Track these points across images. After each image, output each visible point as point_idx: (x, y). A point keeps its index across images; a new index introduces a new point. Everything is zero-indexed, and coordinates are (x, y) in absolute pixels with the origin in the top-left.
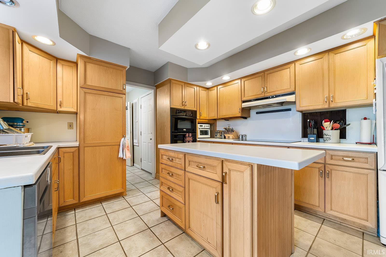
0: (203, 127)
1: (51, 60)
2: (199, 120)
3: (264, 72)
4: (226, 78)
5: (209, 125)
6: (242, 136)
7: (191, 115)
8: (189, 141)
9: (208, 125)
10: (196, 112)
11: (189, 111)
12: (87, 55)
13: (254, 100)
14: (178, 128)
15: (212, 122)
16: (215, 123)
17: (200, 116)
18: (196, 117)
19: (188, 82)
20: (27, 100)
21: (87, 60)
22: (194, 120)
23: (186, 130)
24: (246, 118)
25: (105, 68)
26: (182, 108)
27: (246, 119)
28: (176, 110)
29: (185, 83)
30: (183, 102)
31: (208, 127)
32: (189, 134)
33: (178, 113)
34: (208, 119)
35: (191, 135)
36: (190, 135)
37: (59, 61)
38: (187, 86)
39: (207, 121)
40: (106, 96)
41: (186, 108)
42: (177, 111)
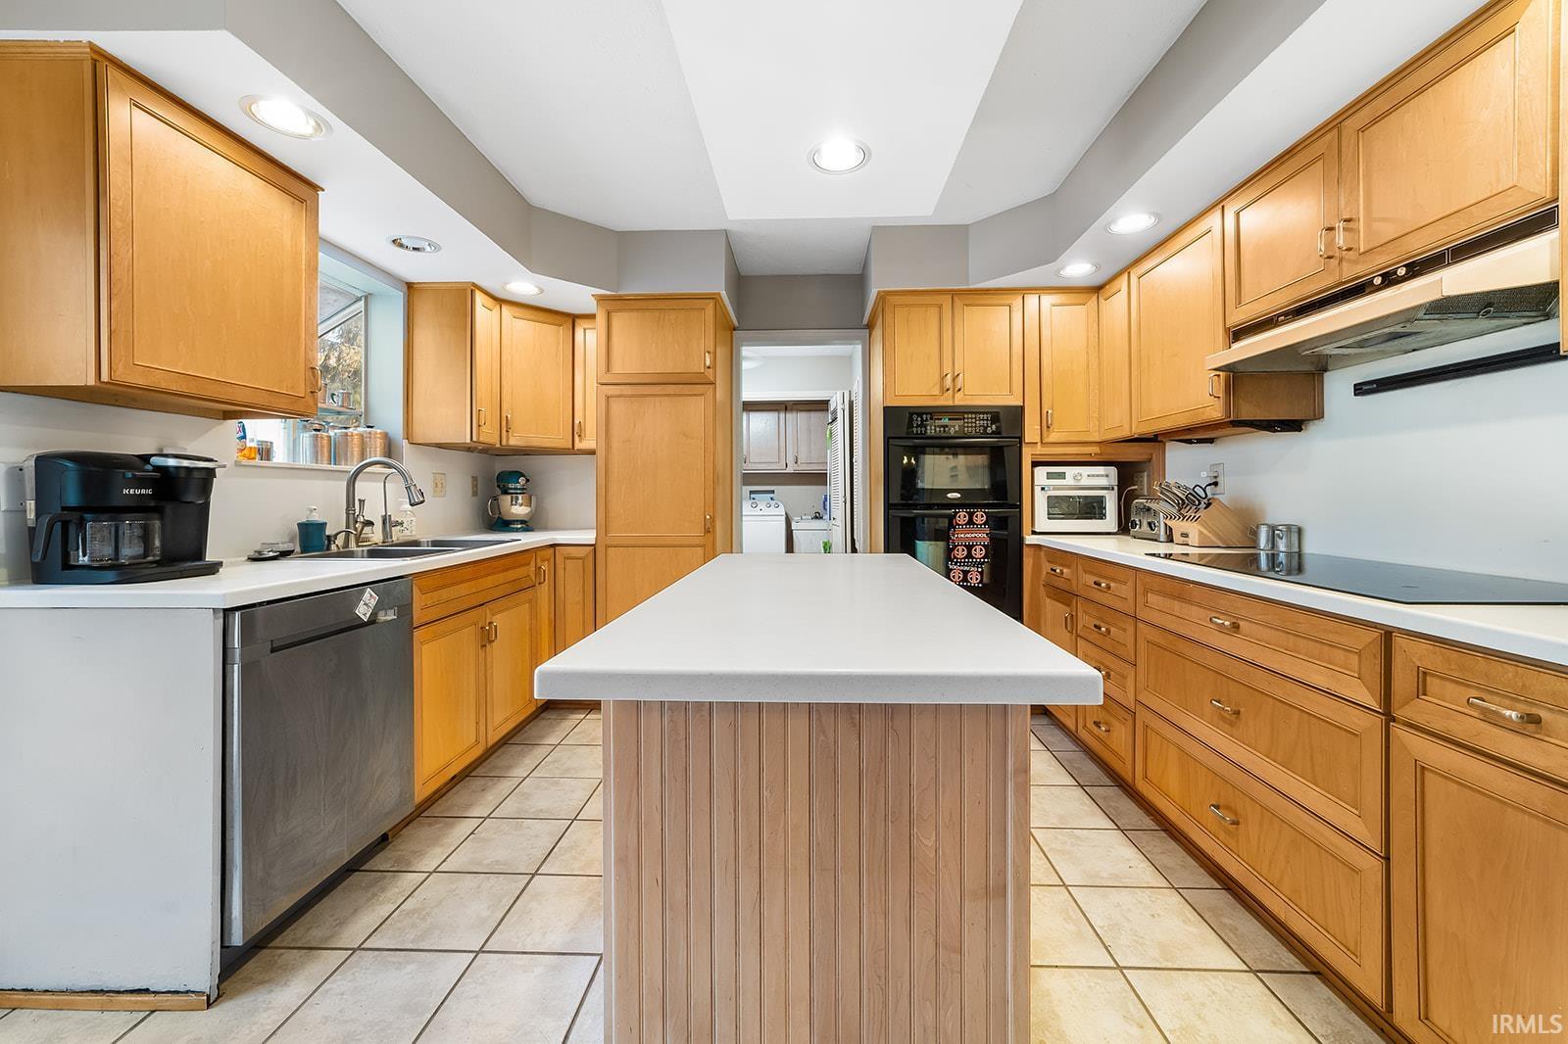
0: (1069, 481)
1: (560, 326)
2: (1039, 449)
3: (1334, 124)
4: (1132, 222)
5: (1113, 471)
6: (1273, 529)
7: (989, 430)
8: (973, 546)
9: (1101, 470)
10: (1017, 413)
11: (980, 413)
12: (609, 293)
13: (1285, 314)
14: (920, 485)
15: (1132, 454)
16: (1154, 457)
17: (1045, 426)
18: (1021, 439)
19: (972, 287)
20: (507, 431)
21: (614, 303)
22: (1005, 449)
23: (959, 496)
24: (1294, 425)
25: (657, 314)
26: (945, 401)
27: (1300, 430)
28: (911, 414)
29: (954, 294)
30: (943, 378)
31: (1104, 482)
32: (971, 515)
33: (918, 426)
34: (1098, 439)
35: (984, 518)
36: (980, 517)
37: (578, 321)
38: (967, 305)
39: (1095, 449)
40: (658, 398)
41: (959, 400)
42: (915, 417)
